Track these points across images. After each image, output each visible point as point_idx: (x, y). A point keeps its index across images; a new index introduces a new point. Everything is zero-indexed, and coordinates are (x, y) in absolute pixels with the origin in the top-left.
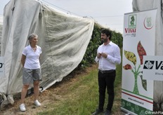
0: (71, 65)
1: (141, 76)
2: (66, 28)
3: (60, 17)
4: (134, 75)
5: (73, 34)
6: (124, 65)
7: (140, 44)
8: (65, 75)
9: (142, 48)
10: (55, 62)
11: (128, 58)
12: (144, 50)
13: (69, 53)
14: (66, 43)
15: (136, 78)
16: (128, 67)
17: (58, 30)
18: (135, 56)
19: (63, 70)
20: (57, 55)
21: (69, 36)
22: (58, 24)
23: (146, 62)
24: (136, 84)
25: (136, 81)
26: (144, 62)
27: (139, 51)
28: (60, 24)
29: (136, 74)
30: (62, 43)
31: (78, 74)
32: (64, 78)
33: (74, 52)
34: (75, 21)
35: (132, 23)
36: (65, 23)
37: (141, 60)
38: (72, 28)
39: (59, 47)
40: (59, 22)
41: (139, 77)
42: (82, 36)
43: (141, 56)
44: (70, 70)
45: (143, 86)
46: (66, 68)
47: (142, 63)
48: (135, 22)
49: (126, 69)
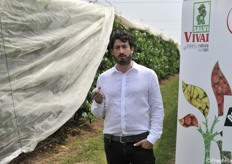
0: (59, 112)
1: (220, 143)
2: (47, 26)
4: (202, 140)
5: (63, 40)
6: (181, 115)
7: (217, 69)
8: (43, 137)
9: (222, 78)
10: (19, 106)
11: (191, 100)
12: (226, 82)
13: (53, 85)
14: (48, 62)
15: (207, 147)
16: (190, 121)
17: (27, 29)
18: (205, 96)
19: (38, 126)
20: (25, 89)
21: (54, 46)
22: (29, 17)
25: (207, 154)
26: (226, 111)
27: (214, 85)
29: (208, 138)
30: (37, 62)
31: (74, 134)
32: (39, 144)
33: (64, 82)
34: (70, 11)
35: (200, 21)
36: (45, 14)
37: (220, 106)
38: (63, 27)
39: (31, 71)
40: (32, 11)
41: (214, 145)
42: (86, 46)
43: (220, 96)
44: (56, 125)
46: (46, 121)
47: (221, 113)
48: (206, 19)
49: (186, 125)
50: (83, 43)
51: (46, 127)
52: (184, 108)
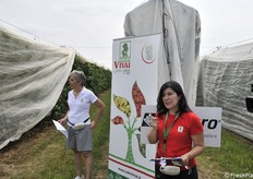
1: (138, 135)
3: (17, 41)
4: (126, 133)
6: (112, 117)
7: (135, 85)
8: (26, 130)
9: (139, 91)
11: (118, 106)
12: (142, 95)
13: (35, 96)
14: (30, 81)
15: (130, 138)
16: (119, 121)
18: (128, 104)
19: (22, 123)
21: (34, 71)
23: (146, 115)
24: (130, 147)
25: (130, 143)
26: (143, 115)
27: (134, 97)
28: (18, 52)
29: (130, 132)
32: (24, 135)
33: (41, 94)
34: (46, 51)
35: (124, 54)
36: (27, 51)
37: (138, 111)
38: (40, 60)
40: (16, 49)
41: (134, 137)
43: (138, 104)
44: (34, 122)
45: (141, 150)
46: (28, 120)
47: (139, 116)
49: (116, 123)
50: (55, 70)
51: (28, 123)
52: (115, 112)
